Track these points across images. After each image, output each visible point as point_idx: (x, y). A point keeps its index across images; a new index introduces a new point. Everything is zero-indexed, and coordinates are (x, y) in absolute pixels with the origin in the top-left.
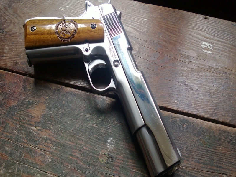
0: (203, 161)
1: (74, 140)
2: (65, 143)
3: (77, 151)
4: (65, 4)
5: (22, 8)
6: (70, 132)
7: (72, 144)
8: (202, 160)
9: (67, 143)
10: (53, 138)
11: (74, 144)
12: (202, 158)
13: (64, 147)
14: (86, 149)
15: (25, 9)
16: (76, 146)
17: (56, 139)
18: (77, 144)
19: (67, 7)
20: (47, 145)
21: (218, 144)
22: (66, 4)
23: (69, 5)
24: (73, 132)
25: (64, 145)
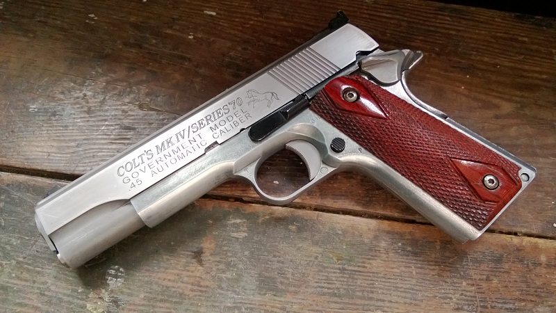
0: (331, 291)
1: (27, 276)
2: (8, 282)
3: (35, 296)
6: (18, 262)
7: (23, 283)
8: (329, 288)
9: (12, 283)
11: (28, 284)
12: (330, 286)
13: (5, 290)
14: (57, 290)
16: (33, 287)
18: (34, 282)
21: (369, 257)
24: (26, 260)
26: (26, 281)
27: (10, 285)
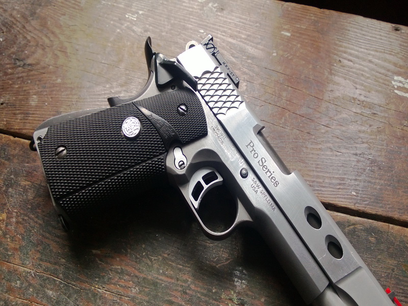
1: (172, 272)
2: (157, 278)
3: (179, 294)
4: (136, 6)
5: (56, 16)
6: (164, 258)
7: (169, 280)
9: (161, 280)
10: (134, 269)
11: (173, 281)
13: (155, 286)
14: (196, 289)
15: (61, 19)
16: (177, 285)
17: (140, 272)
18: (178, 280)
19: (141, 12)
20: (123, 284)
22: (138, 7)
23: (144, 8)
24: (170, 257)
25: (155, 284)
26: (171, 278)
27: (158, 281)
